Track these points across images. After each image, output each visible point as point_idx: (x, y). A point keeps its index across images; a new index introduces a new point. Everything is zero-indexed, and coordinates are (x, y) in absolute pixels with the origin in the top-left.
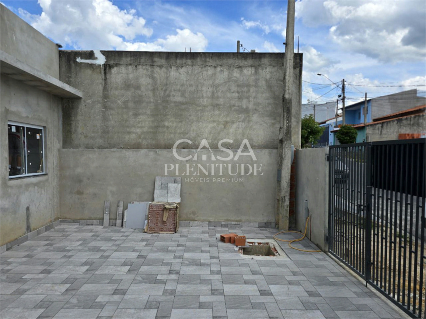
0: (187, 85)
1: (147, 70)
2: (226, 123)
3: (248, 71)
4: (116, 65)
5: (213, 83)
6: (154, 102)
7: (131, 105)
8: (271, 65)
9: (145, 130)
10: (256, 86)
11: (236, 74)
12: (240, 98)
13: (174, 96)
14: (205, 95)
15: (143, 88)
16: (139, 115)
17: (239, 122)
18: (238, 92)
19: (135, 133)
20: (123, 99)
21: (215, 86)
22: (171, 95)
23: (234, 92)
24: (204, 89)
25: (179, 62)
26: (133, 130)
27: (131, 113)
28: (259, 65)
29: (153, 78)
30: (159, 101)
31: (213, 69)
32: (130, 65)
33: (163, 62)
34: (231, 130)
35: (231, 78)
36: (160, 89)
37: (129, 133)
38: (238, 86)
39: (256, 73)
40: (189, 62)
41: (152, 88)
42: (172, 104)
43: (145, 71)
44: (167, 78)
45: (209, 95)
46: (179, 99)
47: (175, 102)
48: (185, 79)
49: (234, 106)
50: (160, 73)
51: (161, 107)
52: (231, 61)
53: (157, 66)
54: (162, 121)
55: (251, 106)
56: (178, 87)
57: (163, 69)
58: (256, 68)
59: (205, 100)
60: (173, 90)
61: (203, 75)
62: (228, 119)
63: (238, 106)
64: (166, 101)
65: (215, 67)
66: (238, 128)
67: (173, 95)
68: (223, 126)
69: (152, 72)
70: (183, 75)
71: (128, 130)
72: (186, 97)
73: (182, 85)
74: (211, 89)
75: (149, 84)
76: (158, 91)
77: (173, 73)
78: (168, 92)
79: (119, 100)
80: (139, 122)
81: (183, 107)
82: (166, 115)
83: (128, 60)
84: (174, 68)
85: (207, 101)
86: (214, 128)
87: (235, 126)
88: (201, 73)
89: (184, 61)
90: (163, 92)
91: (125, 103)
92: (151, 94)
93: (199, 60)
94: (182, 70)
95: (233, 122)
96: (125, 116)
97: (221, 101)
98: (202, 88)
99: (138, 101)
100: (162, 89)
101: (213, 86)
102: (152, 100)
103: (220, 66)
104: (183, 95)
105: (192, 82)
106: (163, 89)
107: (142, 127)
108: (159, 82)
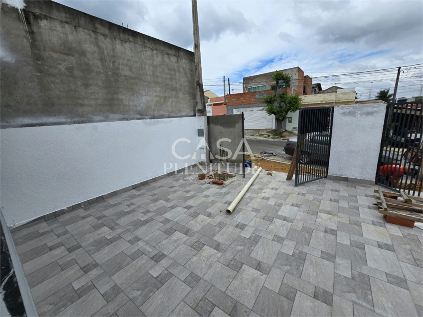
0: (133, 61)
1: (90, 35)
2: (165, 98)
3: (173, 59)
4: (46, 17)
5: (152, 64)
6: (104, 73)
7: (77, 73)
8: (184, 57)
9: (100, 101)
10: (179, 72)
11: (166, 59)
12: (171, 79)
13: (123, 70)
14: (148, 72)
15: (89, 56)
16: (90, 85)
17: (173, 97)
18: (169, 75)
19: (90, 106)
20: (65, 64)
21: (155, 67)
22: (120, 68)
23: (167, 74)
24: (147, 67)
25: (122, 36)
26: (86, 102)
27: (79, 83)
28: (179, 56)
29: (99, 47)
30: (109, 73)
31: (151, 51)
32: (67, 23)
33: (105, 31)
34: (169, 103)
35: (164, 62)
36: (108, 59)
37: (82, 105)
38: (169, 69)
39: (178, 62)
40: (131, 39)
41: (100, 57)
42: (123, 78)
43: (87, 37)
44: (113, 50)
45: (151, 73)
46: (127, 72)
47: (125, 76)
48: (130, 55)
49: (168, 85)
50: (106, 43)
51: (113, 79)
52: (162, 48)
53: (101, 34)
54: (115, 93)
55: (178, 86)
56: (126, 61)
57: (108, 40)
58: (177, 57)
59: (149, 77)
60: (121, 64)
61: (145, 55)
62: (166, 95)
63: (171, 85)
64: (116, 73)
65: (152, 50)
66: (172, 102)
67: (121, 68)
68: (164, 101)
69: (96, 38)
70: (127, 50)
71: (80, 102)
72: (133, 73)
73: (128, 60)
74: (151, 68)
75: (94, 52)
76: (107, 62)
77: (118, 46)
78: (116, 64)
79: (60, 64)
80: (91, 94)
81: (132, 81)
82: (118, 88)
83: (63, 16)
84: (118, 42)
85: (150, 78)
86: (157, 101)
87: (170, 100)
88: (142, 52)
89: (127, 37)
90: (112, 64)
91: (70, 69)
92: (99, 63)
93: (139, 39)
94: (127, 45)
95: (169, 97)
96: (73, 87)
97: (160, 80)
98: (145, 66)
99: (87, 69)
100: (110, 61)
101: (153, 66)
102: (102, 71)
103: (155, 50)
104: (130, 70)
105: (137, 60)
106: (112, 61)
107: (96, 99)
108: (105, 51)
